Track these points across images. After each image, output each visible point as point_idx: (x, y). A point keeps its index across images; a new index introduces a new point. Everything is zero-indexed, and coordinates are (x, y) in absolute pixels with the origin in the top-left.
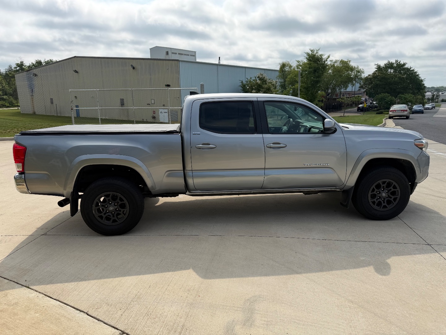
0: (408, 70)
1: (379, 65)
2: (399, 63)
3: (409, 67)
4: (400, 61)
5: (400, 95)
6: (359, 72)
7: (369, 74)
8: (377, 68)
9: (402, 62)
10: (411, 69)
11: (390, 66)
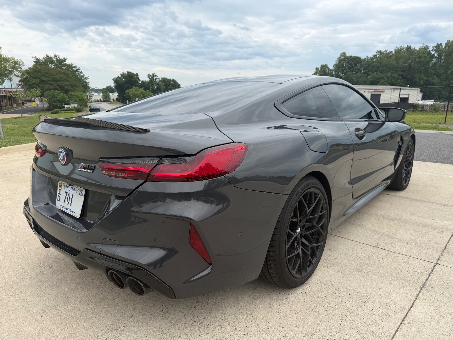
0: (70, 66)
1: (38, 59)
2: (59, 57)
3: (70, 64)
4: (59, 56)
5: (70, 93)
6: (16, 63)
7: (29, 67)
8: (35, 62)
9: (61, 57)
10: (73, 66)
11: (49, 60)
